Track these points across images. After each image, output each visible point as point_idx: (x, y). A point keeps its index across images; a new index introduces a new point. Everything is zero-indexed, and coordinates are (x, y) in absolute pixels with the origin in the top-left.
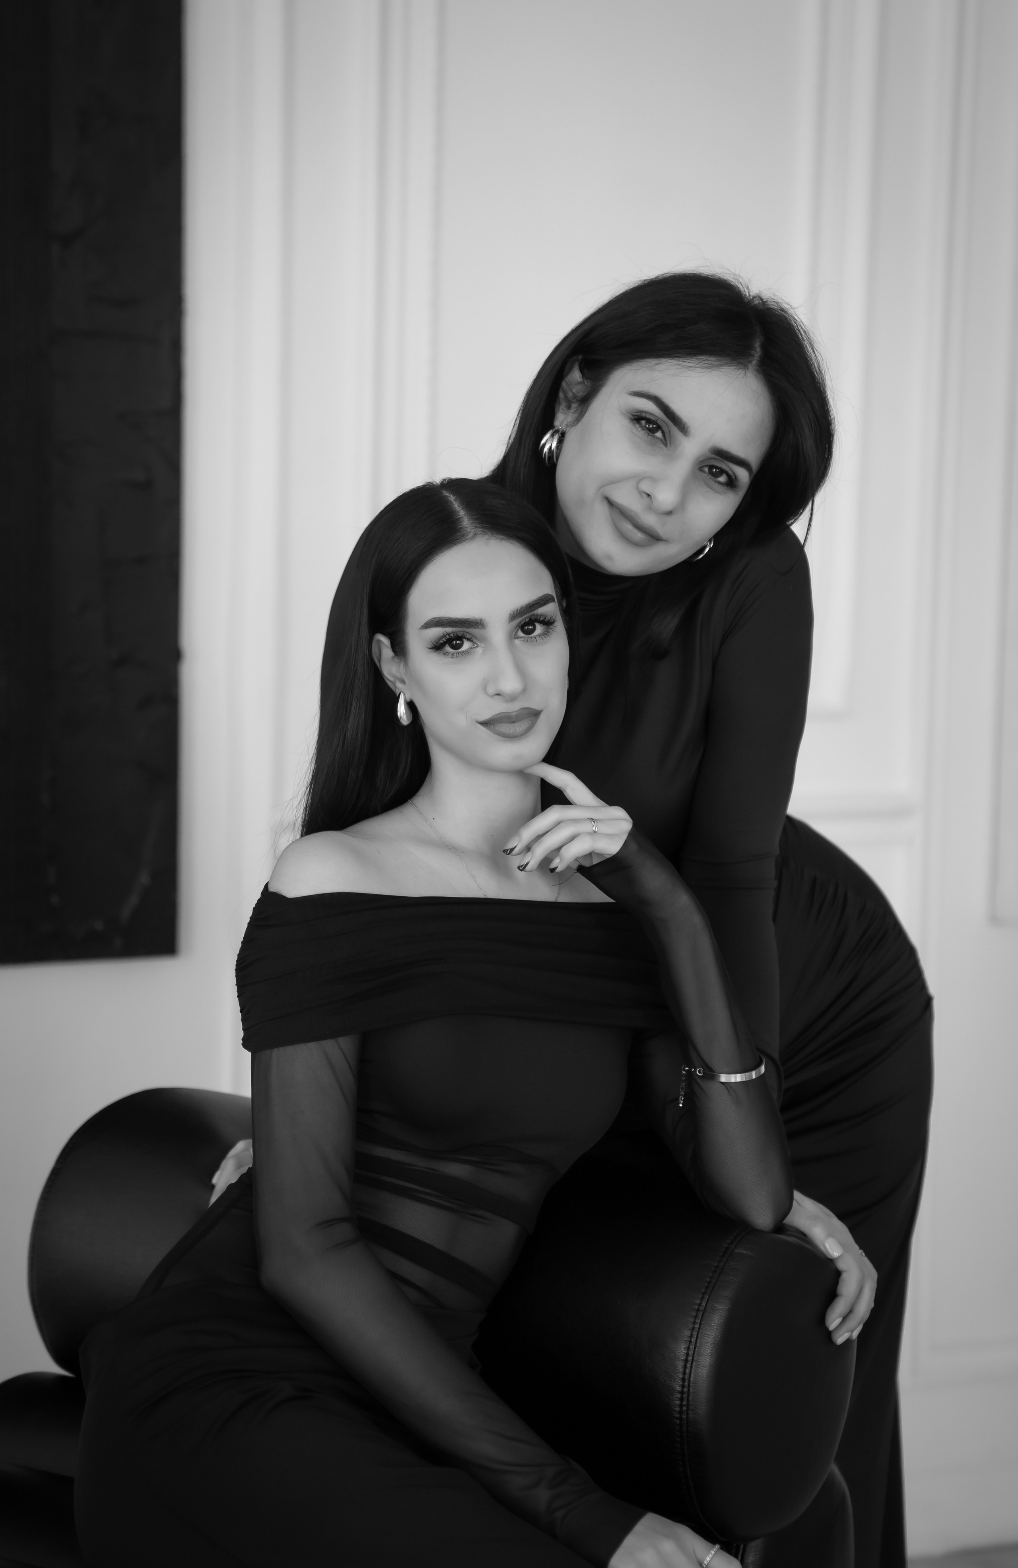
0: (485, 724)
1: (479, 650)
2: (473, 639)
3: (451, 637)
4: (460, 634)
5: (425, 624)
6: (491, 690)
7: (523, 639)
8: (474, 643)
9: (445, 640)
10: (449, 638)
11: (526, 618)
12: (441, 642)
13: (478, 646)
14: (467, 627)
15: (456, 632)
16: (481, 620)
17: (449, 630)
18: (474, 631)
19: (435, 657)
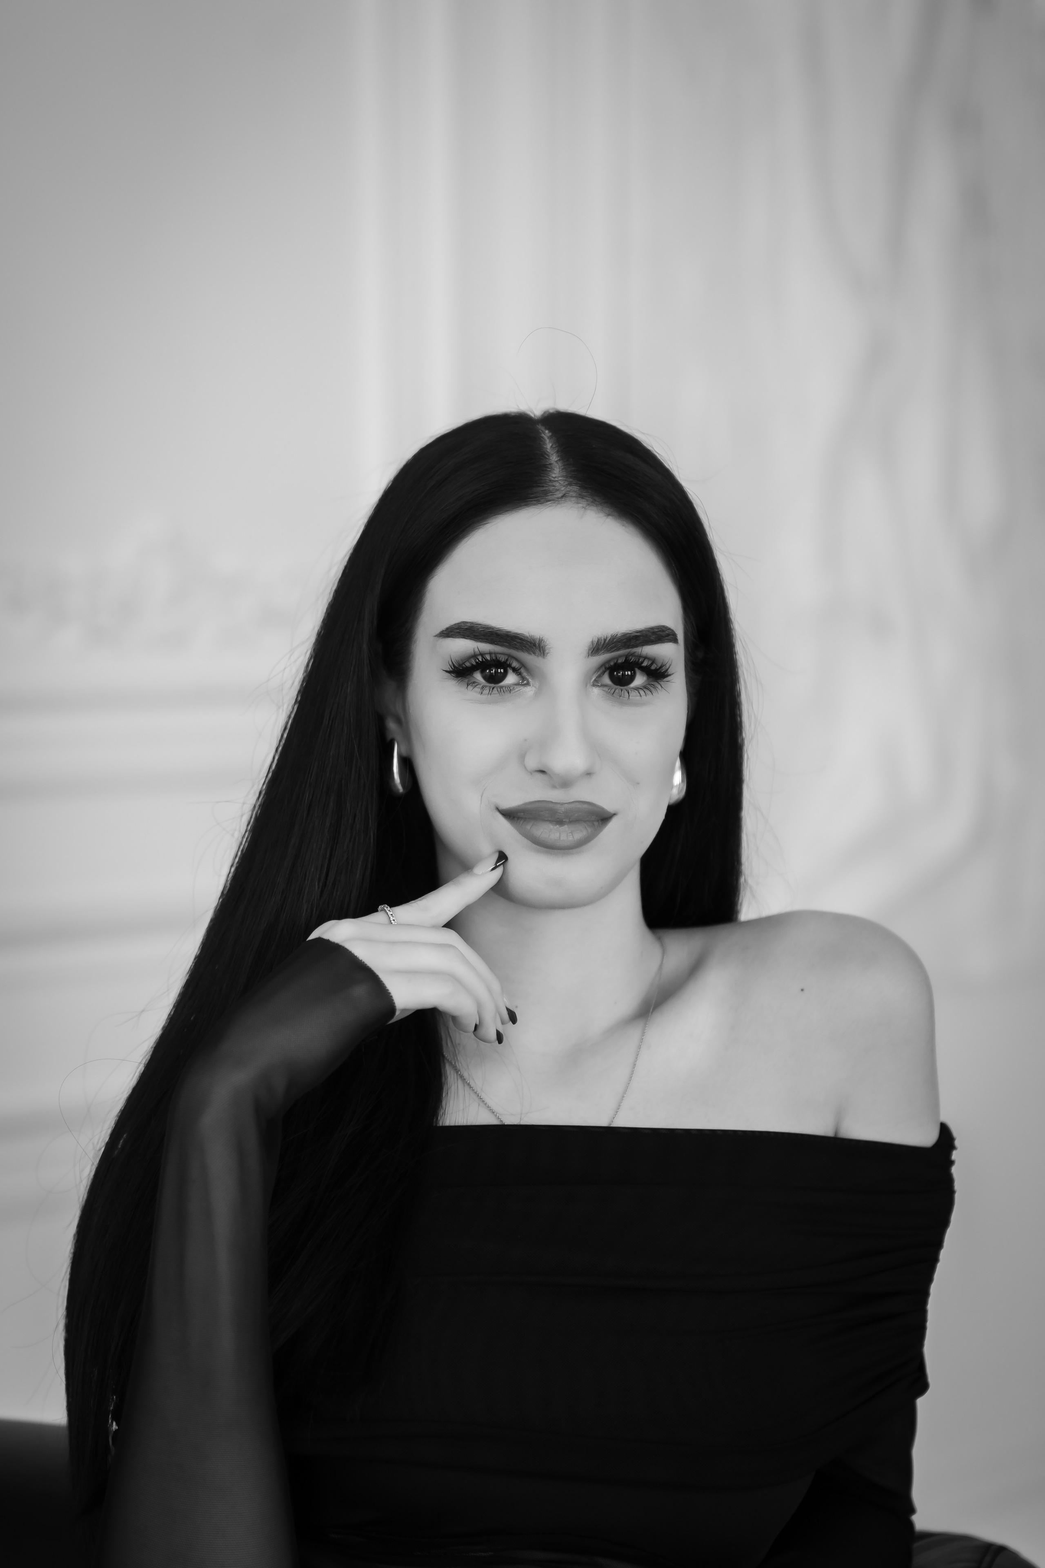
0: (510, 815)
1: (529, 691)
2: (522, 670)
3: (487, 660)
4: (503, 658)
5: (447, 629)
6: (532, 762)
7: (606, 689)
8: (523, 678)
9: (474, 663)
10: (482, 662)
11: (620, 656)
12: (468, 664)
13: (528, 684)
14: (517, 649)
15: (495, 653)
16: (541, 640)
17: (485, 647)
18: (528, 658)
19: (452, 686)
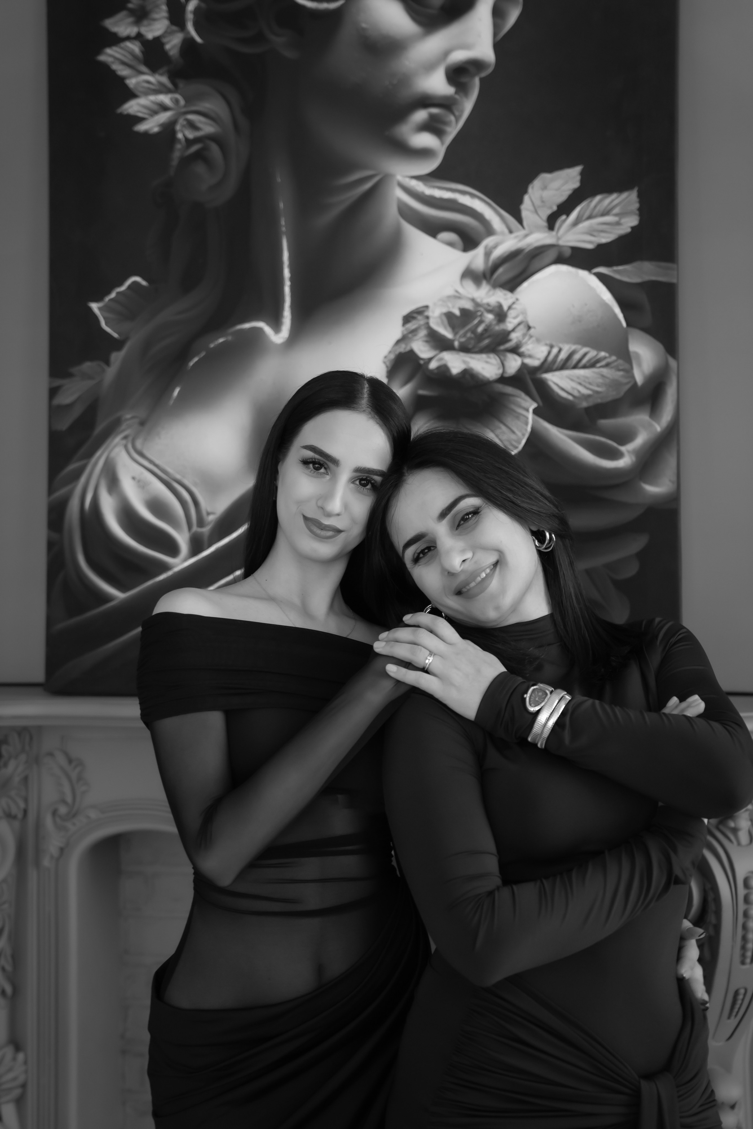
0: (305, 518)
1: (328, 477)
2: (328, 469)
3: (316, 461)
4: (322, 463)
5: (306, 446)
6: (320, 504)
7: (356, 485)
8: (327, 472)
9: (311, 461)
10: (314, 461)
11: (364, 476)
12: (309, 461)
13: (328, 474)
14: (328, 460)
15: (320, 460)
16: (338, 461)
17: (317, 457)
18: (330, 465)
19: (301, 466)
